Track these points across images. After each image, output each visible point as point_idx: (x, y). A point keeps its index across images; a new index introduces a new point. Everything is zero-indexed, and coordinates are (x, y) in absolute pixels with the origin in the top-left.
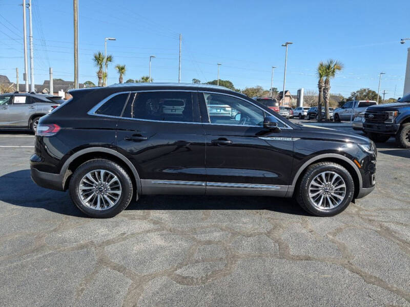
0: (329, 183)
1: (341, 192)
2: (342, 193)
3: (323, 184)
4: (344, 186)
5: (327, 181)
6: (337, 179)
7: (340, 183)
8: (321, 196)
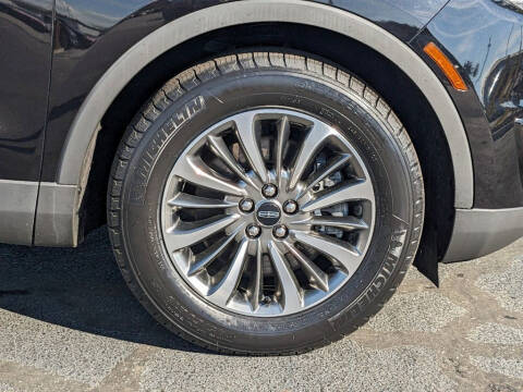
0: (284, 173)
1: (350, 226)
2: (357, 232)
3: (248, 178)
4: (363, 190)
5: (270, 165)
6: (328, 151)
7: (347, 177)
8: (235, 246)
